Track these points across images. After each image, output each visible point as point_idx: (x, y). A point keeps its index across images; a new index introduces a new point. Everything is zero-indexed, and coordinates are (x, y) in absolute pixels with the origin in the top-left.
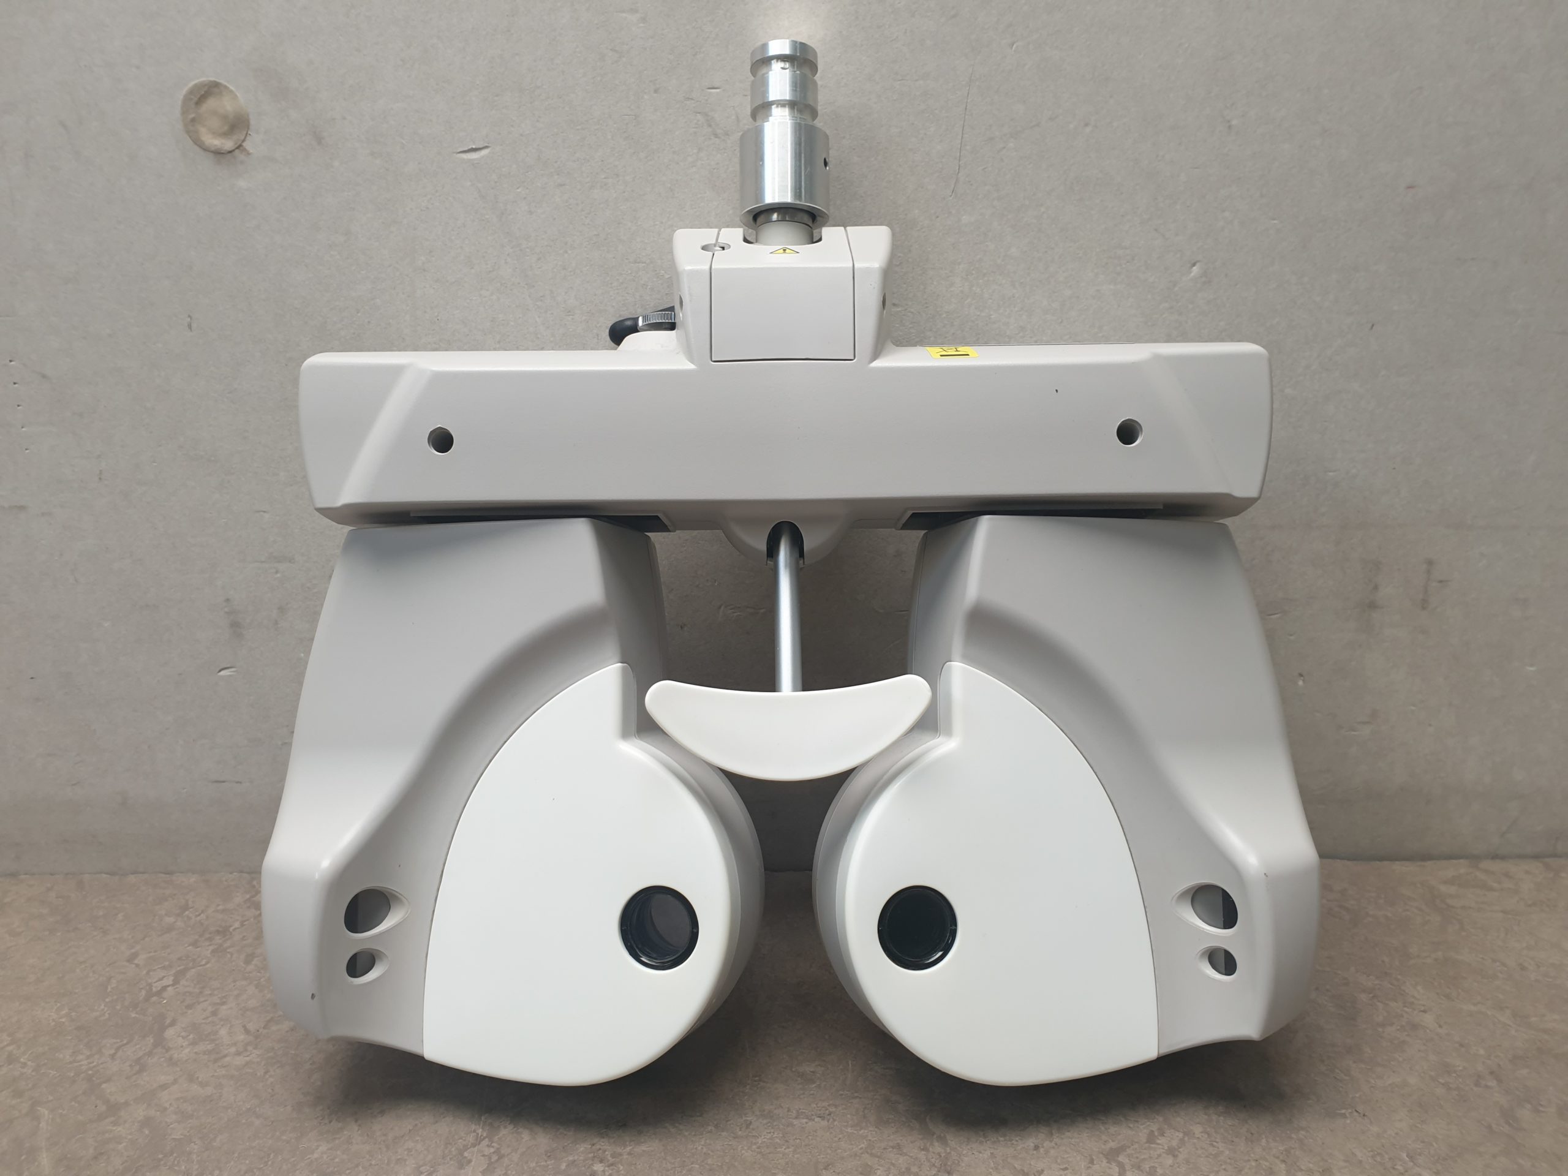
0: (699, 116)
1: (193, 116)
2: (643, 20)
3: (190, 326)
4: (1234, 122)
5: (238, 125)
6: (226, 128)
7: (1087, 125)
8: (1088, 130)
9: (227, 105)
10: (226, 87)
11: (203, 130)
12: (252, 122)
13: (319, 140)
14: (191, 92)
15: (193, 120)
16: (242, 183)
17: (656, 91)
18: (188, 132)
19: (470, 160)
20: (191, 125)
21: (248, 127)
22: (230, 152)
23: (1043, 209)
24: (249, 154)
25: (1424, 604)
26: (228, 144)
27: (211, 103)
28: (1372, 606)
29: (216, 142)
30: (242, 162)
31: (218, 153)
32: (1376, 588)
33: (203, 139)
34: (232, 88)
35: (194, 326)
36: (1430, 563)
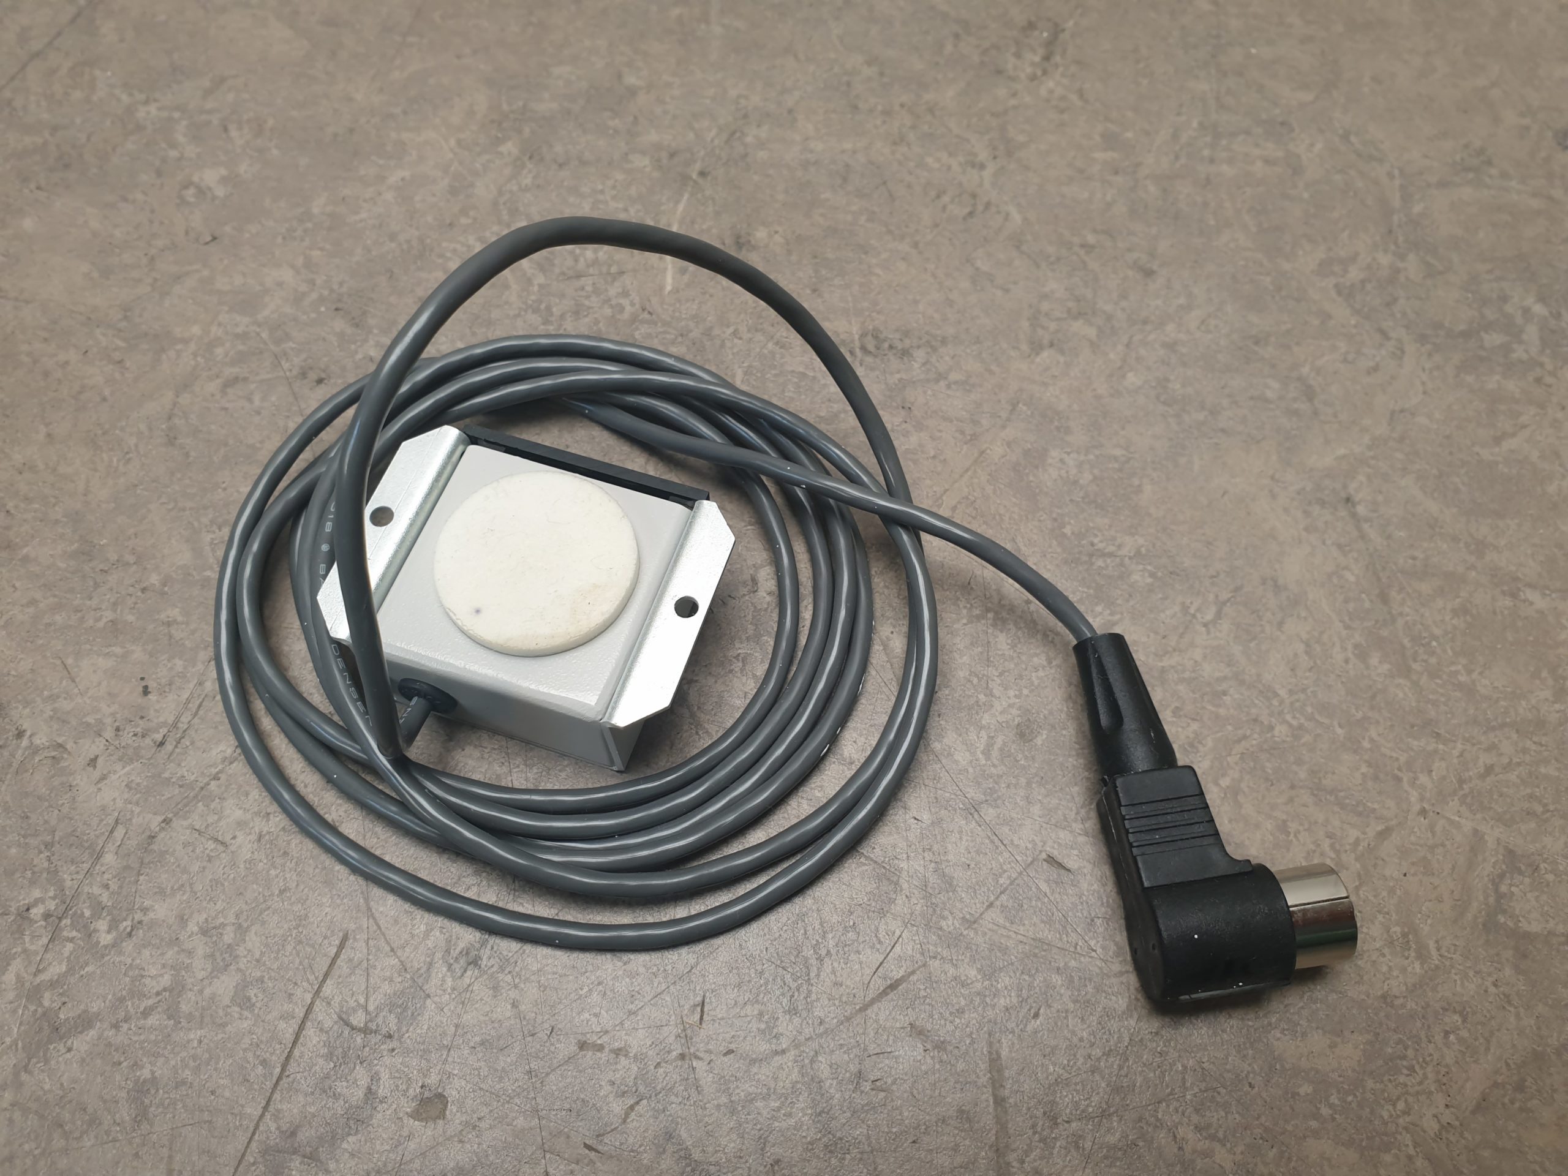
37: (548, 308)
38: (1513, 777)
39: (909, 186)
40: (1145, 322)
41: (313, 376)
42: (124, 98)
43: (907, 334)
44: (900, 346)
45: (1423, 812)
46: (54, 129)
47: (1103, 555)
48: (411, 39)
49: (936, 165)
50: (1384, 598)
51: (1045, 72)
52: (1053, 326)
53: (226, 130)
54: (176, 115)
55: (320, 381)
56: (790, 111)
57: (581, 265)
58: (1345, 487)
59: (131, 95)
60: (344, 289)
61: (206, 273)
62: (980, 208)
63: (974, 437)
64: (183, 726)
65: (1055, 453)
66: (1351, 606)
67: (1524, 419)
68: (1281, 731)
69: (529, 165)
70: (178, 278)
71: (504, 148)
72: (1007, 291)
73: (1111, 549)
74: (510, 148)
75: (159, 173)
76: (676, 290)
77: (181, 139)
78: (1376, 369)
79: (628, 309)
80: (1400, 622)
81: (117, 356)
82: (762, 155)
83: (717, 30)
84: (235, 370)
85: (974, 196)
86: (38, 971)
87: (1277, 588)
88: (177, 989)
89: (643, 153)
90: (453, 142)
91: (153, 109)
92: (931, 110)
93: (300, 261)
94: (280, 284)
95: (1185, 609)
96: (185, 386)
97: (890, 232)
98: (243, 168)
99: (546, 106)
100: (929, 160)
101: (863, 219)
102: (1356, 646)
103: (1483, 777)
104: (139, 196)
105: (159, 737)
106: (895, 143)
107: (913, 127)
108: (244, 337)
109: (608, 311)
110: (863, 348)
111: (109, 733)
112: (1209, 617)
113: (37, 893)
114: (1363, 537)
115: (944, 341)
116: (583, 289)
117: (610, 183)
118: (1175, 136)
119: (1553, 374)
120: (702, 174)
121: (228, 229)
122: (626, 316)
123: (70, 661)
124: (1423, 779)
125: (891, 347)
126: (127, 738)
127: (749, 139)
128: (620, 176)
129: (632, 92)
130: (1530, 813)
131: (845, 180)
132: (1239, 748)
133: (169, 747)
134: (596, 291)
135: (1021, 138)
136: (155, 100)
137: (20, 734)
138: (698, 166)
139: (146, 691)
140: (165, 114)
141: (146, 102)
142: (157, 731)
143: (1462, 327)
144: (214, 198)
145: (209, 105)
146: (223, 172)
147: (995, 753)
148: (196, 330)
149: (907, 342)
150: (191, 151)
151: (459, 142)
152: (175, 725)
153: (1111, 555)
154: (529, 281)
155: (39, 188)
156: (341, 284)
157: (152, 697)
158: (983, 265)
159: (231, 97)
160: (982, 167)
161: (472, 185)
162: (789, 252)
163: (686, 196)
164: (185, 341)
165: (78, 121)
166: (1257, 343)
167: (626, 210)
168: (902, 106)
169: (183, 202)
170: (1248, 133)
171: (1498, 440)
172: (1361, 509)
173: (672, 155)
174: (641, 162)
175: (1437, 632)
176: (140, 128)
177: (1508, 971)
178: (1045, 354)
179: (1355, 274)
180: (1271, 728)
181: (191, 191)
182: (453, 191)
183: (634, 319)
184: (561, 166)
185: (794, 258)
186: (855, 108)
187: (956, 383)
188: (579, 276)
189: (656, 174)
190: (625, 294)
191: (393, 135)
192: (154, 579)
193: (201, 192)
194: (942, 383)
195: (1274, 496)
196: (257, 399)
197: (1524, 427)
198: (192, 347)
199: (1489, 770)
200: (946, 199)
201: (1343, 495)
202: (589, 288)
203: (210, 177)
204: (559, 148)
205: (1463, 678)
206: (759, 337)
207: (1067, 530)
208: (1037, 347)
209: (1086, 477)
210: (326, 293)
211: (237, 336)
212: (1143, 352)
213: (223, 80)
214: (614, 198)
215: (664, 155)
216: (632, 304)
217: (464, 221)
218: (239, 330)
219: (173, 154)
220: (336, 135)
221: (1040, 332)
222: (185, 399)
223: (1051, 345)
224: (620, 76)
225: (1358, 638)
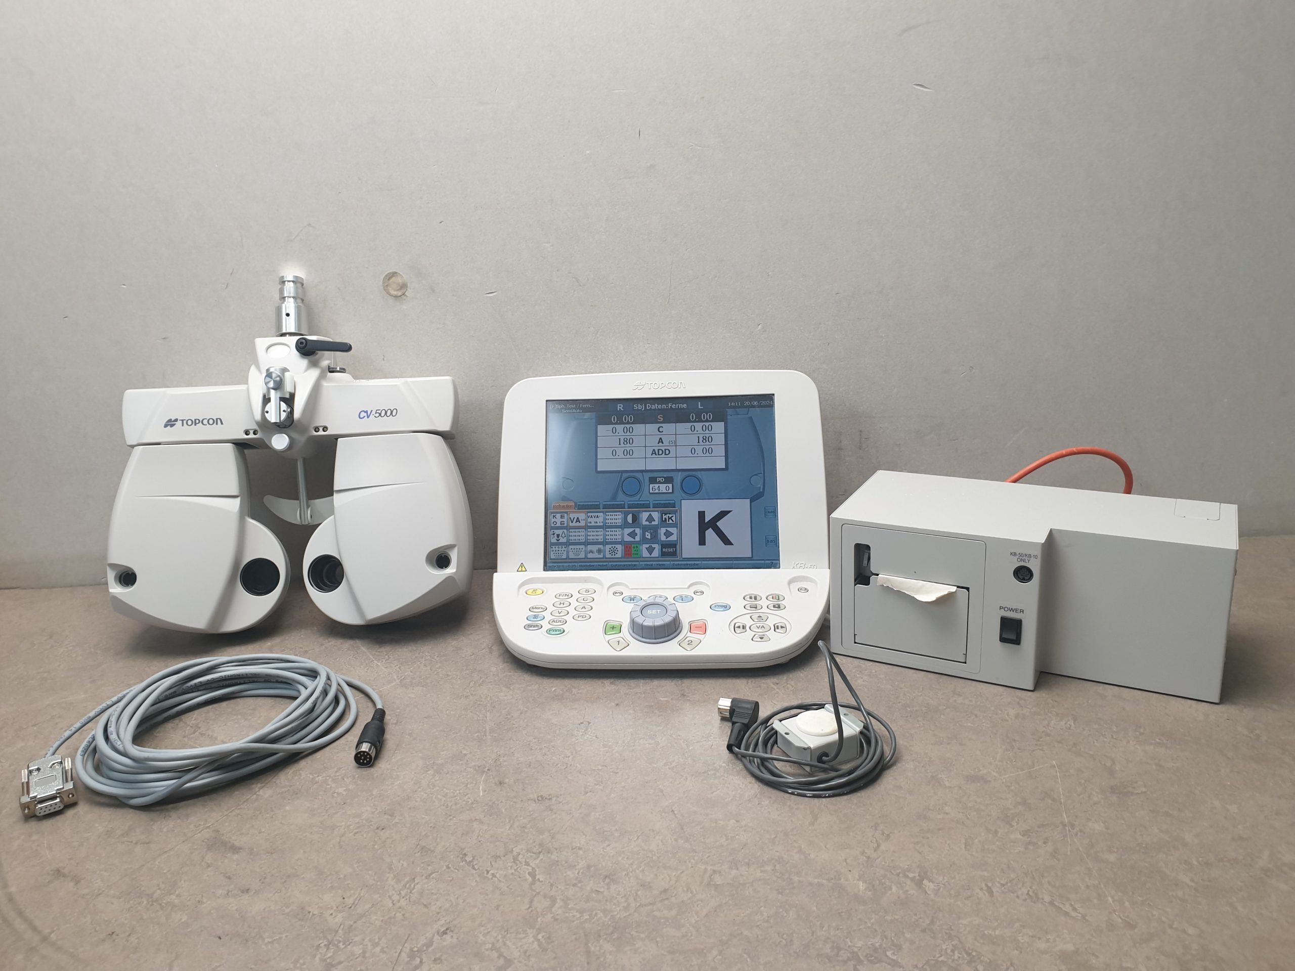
0: (574, 279)
1: (386, 284)
2: (552, 246)
3: (383, 359)
4: (770, 273)
5: (403, 286)
6: (399, 288)
7: (716, 277)
8: (716, 279)
9: (400, 280)
10: (399, 274)
11: (390, 289)
12: (408, 285)
13: (433, 291)
14: (386, 276)
15: (387, 286)
16: (404, 307)
17: (558, 271)
18: (385, 290)
19: (489, 297)
20: (386, 287)
21: (407, 287)
22: (400, 296)
23: (702, 308)
24: (407, 296)
25: (860, 447)
26: (400, 293)
27: (394, 279)
28: (840, 449)
29: (395, 293)
30: (405, 299)
31: (396, 297)
32: (840, 442)
33: (390, 292)
34: (401, 273)
35: (385, 359)
36: (861, 431)
37: (447, 805)
38: (715, 857)
39: (548, 764)
40: (616, 783)
41: (380, 828)
42: (311, 777)
43: (549, 795)
44: (549, 798)
45: (692, 867)
46: (291, 786)
47: (607, 831)
48: (396, 752)
49: (556, 759)
50: (682, 829)
51: (586, 733)
52: (590, 788)
53: (343, 779)
54: (328, 778)
55: (383, 829)
56: (512, 753)
57: (455, 794)
58: (671, 808)
59: (313, 776)
60: (386, 809)
61: (344, 811)
62: (569, 766)
63: (570, 813)
64: (356, 903)
65: (593, 813)
66: (673, 831)
67: (719, 788)
68: (654, 858)
69: (437, 775)
70: (335, 813)
71: (428, 772)
72: (577, 782)
73: (609, 830)
74: (431, 772)
75: (325, 791)
76: (483, 795)
77: (330, 783)
78: (680, 783)
79: (470, 801)
80: (686, 833)
81: (321, 832)
82: (505, 763)
83: (489, 737)
84: (357, 831)
85: (567, 764)
86: (324, 956)
87: (653, 831)
88: (364, 952)
89: (470, 768)
90: (413, 773)
91: (320, 778)
92: (553, 747)
93: (372, 805)
94: (367, 810)
95: (629, 839)
96: (343, 835)
97: (543, 775)
98: (350, 787)
99: (440, 761)
100: (554, 758)
101: (536, 773)
102: (674, 839)
103: (707, 858)
104: (320, 797)
105: (350, 906)
106: (543, 755)
107: (548, 751)
108: (358, 823)
109: (464, 803)
110: (538, 800)
111: (335, 908)
112: (635, 839)
113: (321, 941)
114: (676, 817)
115: (561, 795)
116: (457, 799)
117: (462, 776)
118: (623, 742)
119: (727, 777)
120: (488, 770)
121: (348, 801)
122: (470, 803)
123: (320, 896)
124: (692, 861)
125: (546, 798)
126: (340, 908)
127: (501, 761)
128: (464, 774)
129: (465, 755)
130: (719, 863)
131: (530, 766)
132: (643, 863)
133: (352, 908)
134: (460, 799)
135: (580, 749)
136: (320, 776)
137: (309, 912)
138: (487, 768)
139: (344, 898)
140: (324, 778)
141: (318, 776)
142: (348, 905)
143: (703, 771)
144: (343, 795)
145: (338, 774)
146: (345, 789)
147: (580, 874)
148: (343, 823)
149: (550, 797)
150: (334, 785)
151: (415, 773)
152: (354, 903)
153: (609, 831)
154: (441, 800)
155: (289, 800)
156: (385, 808)
157: (345, 899)
158: (571, 778)
159: (344, 772)
160: (569, 757)
161: (421, 782)
162: (515, 783)
163: (484, 775)
164: (341, 826)
165: (298, 783)
166: (647, 783)
167: (467, 781)
168: (545, 747)
169: (333, 797)
170: (644, 738)
171: (713, 793)
172: (675, 812)
173: (479, 767)
174: (469, 770)
175: (696, 833)
176: (317, 782)
177: (713, 892)
178: (589, 794)
179: (674, 764)
180: (652, 857)
181: (336, 794)
182: (415, 784)
183: (472, 803)
184: (447, 774)
185: (517, 784)
186: (531, 749)
187: (565, 803)
188: (455, 797)
189: (475, 772)
190: (469, 798)
191: (395, 774)
192: (342, 876)
193: (338, 794)
194: (561, 804)
195: (652, 813)
196: (365, 836)
197: (719, 789)
198: (343, 827)
199: (709, 856)
200: (559, 765)
201: (671, 810)
202: (458, 799)
203: (341, 790)
204: (445, 770)
205: (703, 840)
206: (508, 802)
207: (597, 828)
208: (586, 793)
209: (601, 817)
210: (381, 810)
211: (356, 823)
212: (615, 789)
213: (340, 768)
214: (463, 779)
215: (477, 768)
216: (471, 800)
217: (419, 790)
218: (356, 822)
219: (328, 786)
220: (377, 776)
221: (587, 789)
222: (343, 838)
223: (590, 792)
224: (461, 752)
225: (675, 837)
